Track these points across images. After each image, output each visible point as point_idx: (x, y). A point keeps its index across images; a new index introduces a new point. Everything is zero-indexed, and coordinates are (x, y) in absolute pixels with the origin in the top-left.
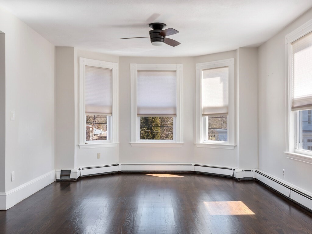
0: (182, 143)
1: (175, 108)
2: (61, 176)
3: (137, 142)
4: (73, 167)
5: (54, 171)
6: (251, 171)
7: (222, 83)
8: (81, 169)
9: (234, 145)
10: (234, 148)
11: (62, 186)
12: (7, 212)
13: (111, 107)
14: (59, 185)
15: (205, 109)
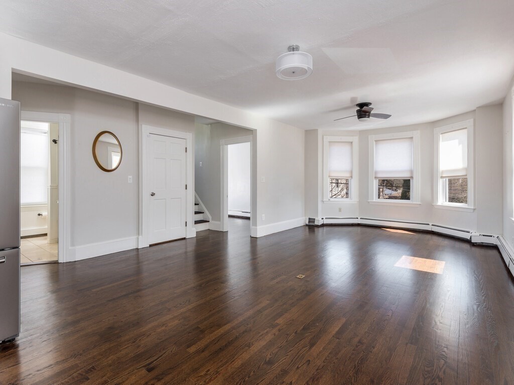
0: (419, 203)
1: (412, 172)
2: (309, 222)
3: (374, 201)
4: (317, 216)
5: (304, 218)
6: (491, 236)
7: (461, 145)
8: (324, 218)
9: (472, 208)
10: (474, 211)
11: (309, 228)
12: (258, 239)
13: (351, 172)
14: (307, 228)
15: (443, 172)
